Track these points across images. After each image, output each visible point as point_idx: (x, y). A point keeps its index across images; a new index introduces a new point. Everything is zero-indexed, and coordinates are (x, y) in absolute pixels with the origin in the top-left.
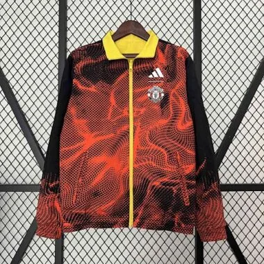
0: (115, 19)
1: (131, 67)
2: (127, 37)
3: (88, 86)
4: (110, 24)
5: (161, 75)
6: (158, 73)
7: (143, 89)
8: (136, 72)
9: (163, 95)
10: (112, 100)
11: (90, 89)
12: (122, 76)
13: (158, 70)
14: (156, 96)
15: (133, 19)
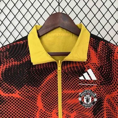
0: (41, 10)
1: (59, 68)
2: (54, 31)
3: (11, 92)
4: (37, 16)
5: (94, 78)
6: (90, 75)
7: (73, 92)
8: (65, 73)
9: (95, 100)
10: (40, 104)
11: (14, 95)
12: (50, 77)
13: (90, 71)
14: (88, 101)
15: (61, 11)
